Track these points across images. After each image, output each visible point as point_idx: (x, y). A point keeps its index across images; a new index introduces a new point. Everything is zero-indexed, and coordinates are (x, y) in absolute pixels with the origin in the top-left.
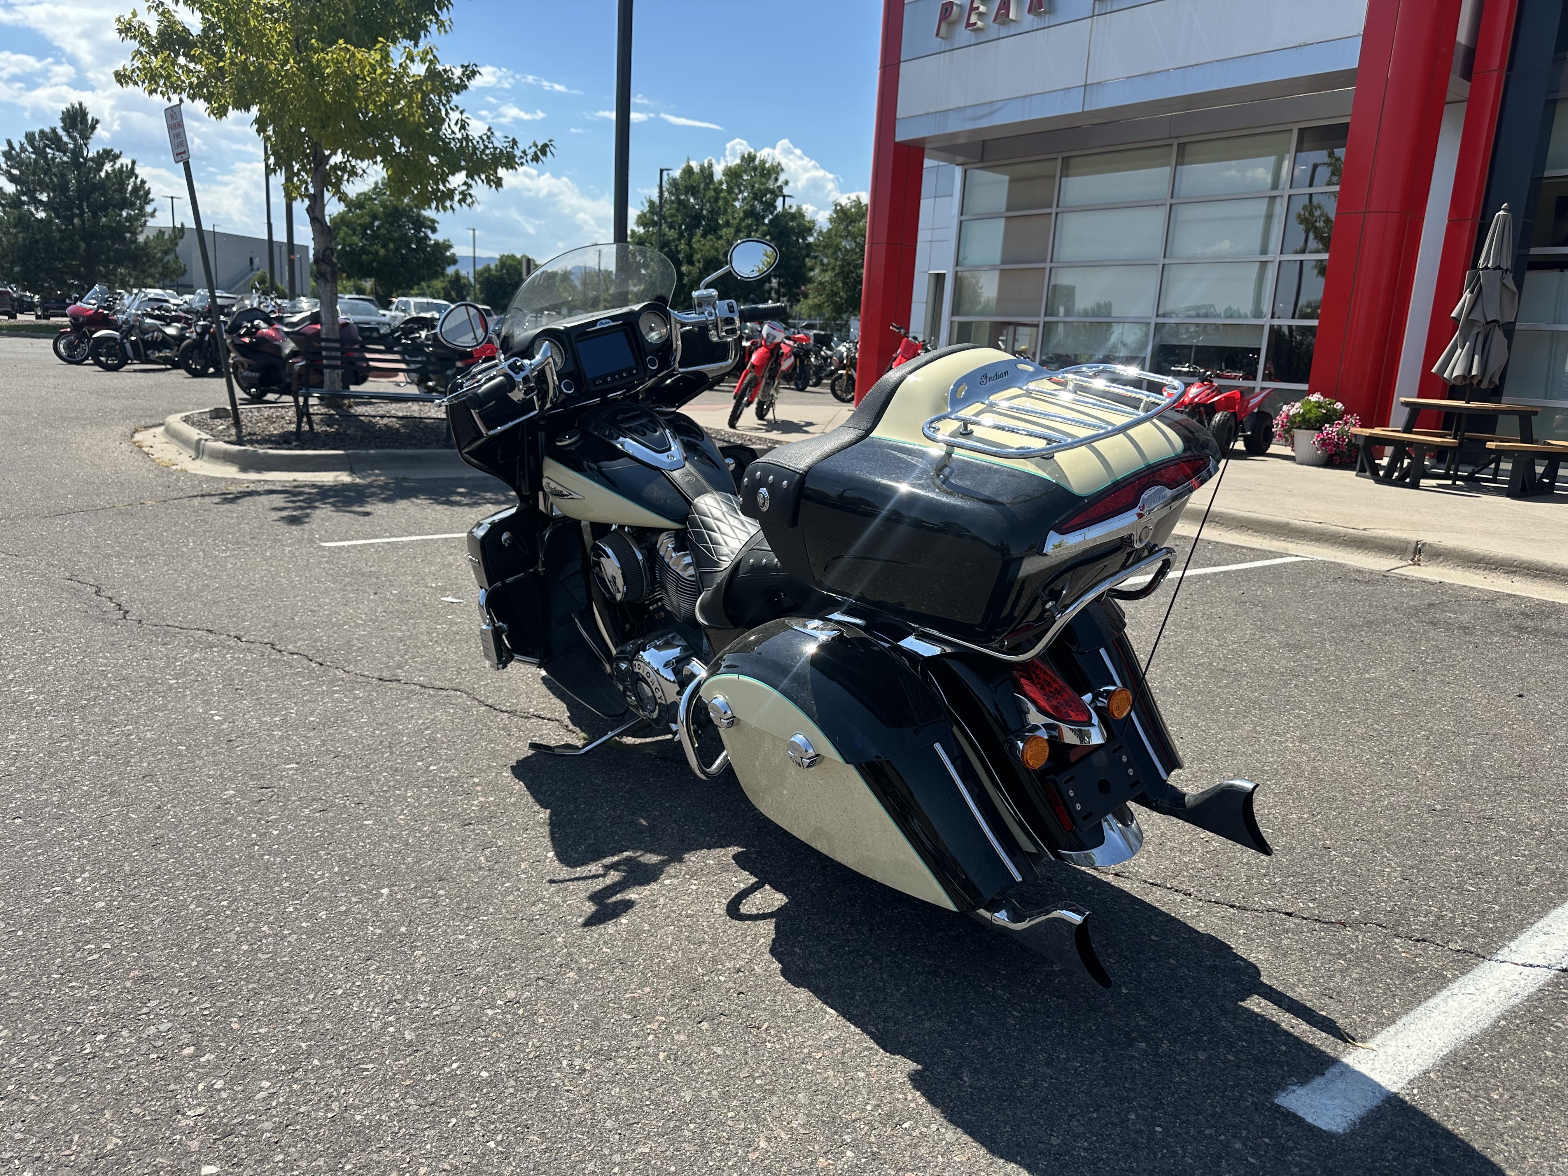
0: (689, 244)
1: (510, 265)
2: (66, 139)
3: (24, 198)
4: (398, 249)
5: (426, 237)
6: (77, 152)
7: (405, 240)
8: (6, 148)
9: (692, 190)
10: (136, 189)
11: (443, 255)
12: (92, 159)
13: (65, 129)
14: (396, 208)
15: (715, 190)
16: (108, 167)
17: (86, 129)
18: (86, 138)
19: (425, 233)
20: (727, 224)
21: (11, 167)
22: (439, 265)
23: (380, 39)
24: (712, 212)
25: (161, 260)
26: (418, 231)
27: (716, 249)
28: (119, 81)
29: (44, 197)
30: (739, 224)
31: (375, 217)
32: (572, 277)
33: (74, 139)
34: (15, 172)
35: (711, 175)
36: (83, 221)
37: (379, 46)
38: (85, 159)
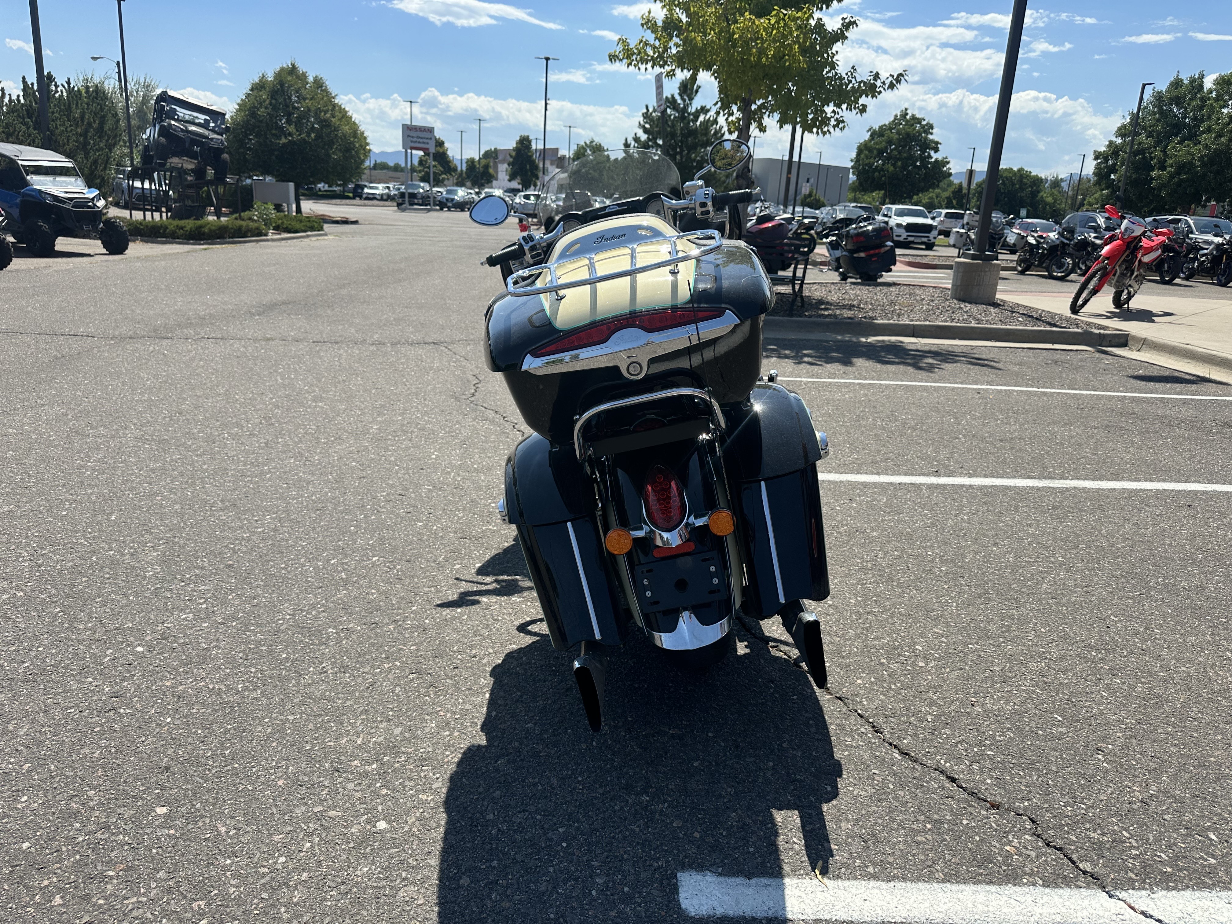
0: (1164, 151)
1: (1006, 177)
2: (679, 101)
3: (650, 143)
4: (904, 167)
5: (930, 157)
6: (685, 110)
7: (912, 159)
8: (645, 111)
9: (1178, 101)
10: (716, 133)
11: (940, 170)
12: (693, 114)
13: (680, 95)
14: (908, 134)
15: (1202, 99)
16: (701, 118)
17: (692, 93)
18: (691, 99)
19: (929, 154)
20: (1209, 130)
21: (646, 123)
22: (936, 179)
23: (776, 7)
24: (1195, 118)
25: (724, 182)
26: (923, 152)
27: (1192, 154)
28: (611, 60)
29: (660, 142)
30: (1222, 129)
31: (890, 142)
32: (1063, 184)
33: (684, 100)
34: (647, 126)
35: (1201, 86)
36: (682, 158)
37: (774, 13)
38: (689, 114)
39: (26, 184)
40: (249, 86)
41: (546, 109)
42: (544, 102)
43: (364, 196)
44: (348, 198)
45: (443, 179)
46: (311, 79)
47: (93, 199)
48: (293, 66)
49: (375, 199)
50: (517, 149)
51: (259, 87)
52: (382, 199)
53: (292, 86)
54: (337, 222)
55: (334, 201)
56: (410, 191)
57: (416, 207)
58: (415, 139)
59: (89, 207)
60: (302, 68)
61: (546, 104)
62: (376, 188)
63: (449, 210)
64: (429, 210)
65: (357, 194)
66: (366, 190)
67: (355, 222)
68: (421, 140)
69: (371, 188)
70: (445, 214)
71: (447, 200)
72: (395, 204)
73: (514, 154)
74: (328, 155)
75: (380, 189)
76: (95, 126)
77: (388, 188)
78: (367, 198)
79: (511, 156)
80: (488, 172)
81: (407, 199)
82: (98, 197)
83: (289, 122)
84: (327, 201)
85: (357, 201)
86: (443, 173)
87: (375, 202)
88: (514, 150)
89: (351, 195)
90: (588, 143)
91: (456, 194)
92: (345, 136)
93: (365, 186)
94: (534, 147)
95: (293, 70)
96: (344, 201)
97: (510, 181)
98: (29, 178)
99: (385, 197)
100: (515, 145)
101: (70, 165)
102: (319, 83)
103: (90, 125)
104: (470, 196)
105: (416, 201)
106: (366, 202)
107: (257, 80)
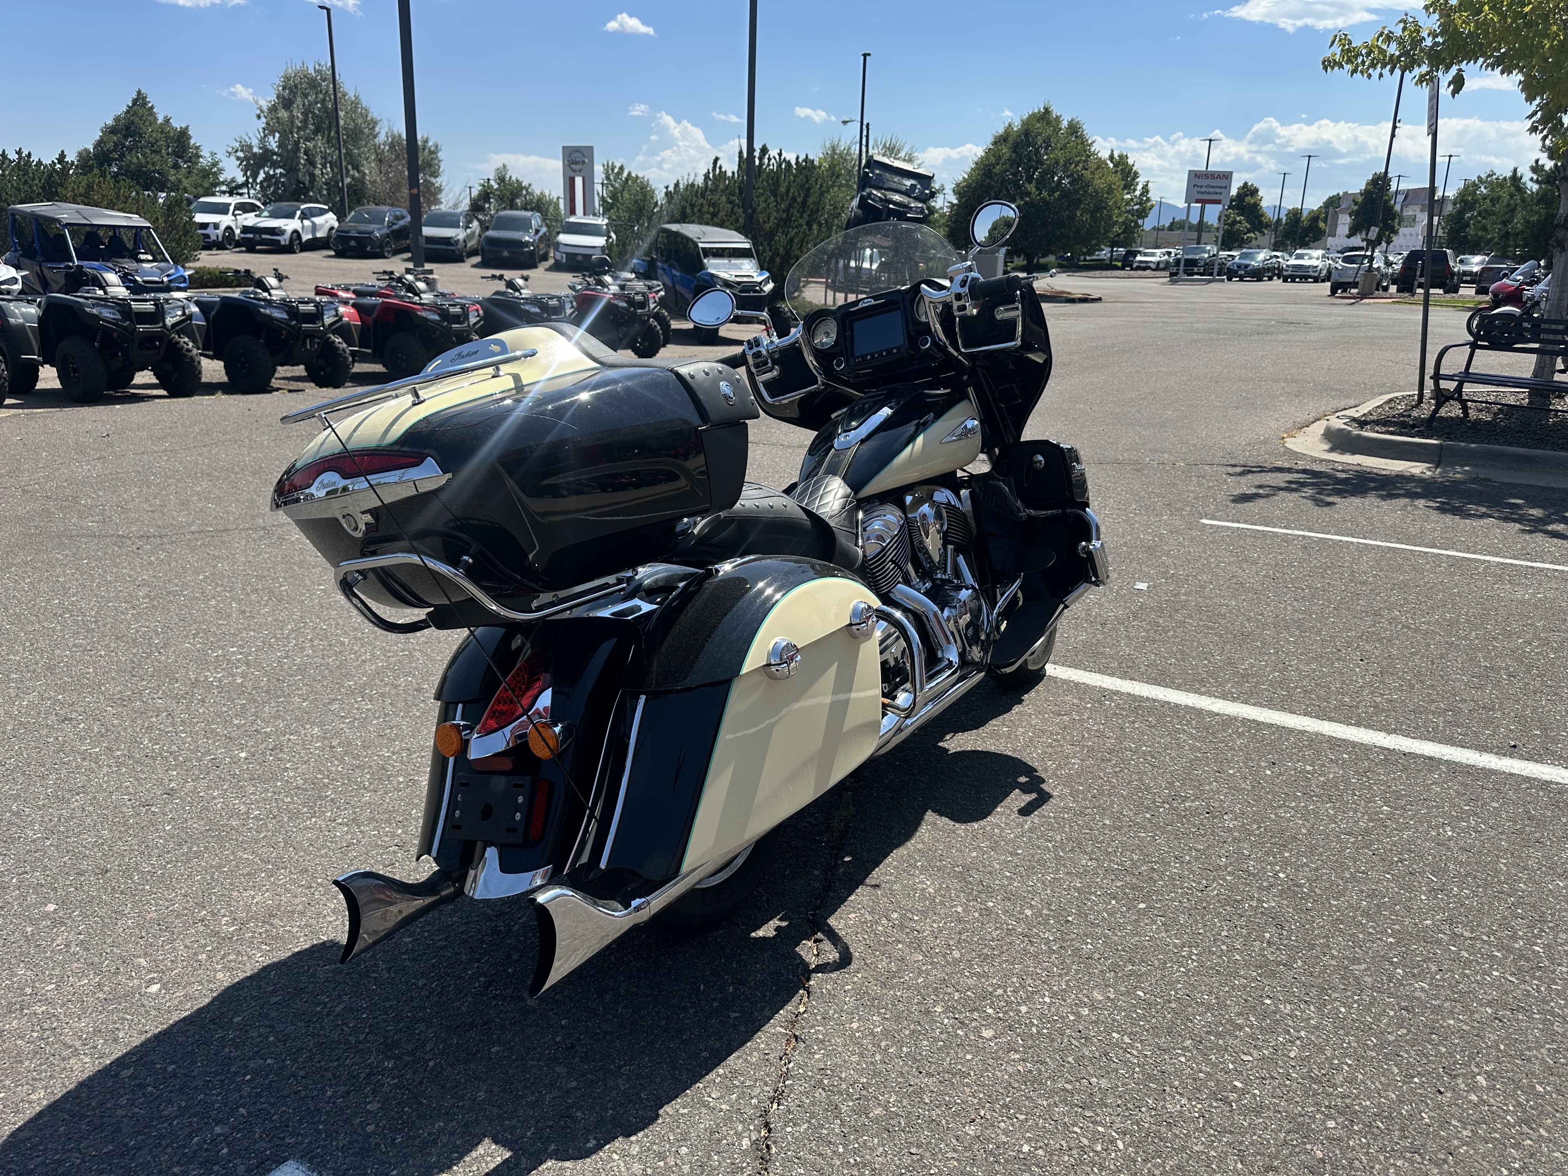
39: (702, 267)
40: (991, 139)
41: (1393, 136)
42: (1391, 125)
43: (1135, 265)
44: (1116, 268)
45: (1250, 240)
46: (1065, 124)
47: (761, 283)
48: (1046, 109)
49: (1148, 268)
50: (1366, 193)
51: (1001, 140)
52: (1157, 269)
53: (1040, 134)
54: (1072, 301)
55: (1092, 273)
56: (1191, 257)
57: (1196, 277)
58: (1203, 190)
59: (756, 291)
60: (1056, 111)
61: (1394, 127)
62: (1153, 255)
63: (1241, 280)
64: (1210, 281)
65: (1127, 263)
66: (1139, 258)
67: (1100, 299)
68: (1211, 190)
69: (1146, 255)
70: (1236, 286)
71: (1239, 267)
72: (1167, 274)
73: (1360, 199)
74: (1072, 217)
75: (1158, 256)
76: (799, 200)
77: (1169, 253)
78: (1138, 268)
79: (1356, 203)
80: (1317, 226)
81: (1182, 268)
82: (766, 281)
83: (1030, 179)
84: (1084, 274)
85: (1127, 272)
86: (1249, 231)
87: (1148, 273)
88: (1361, 194)
89: (1119, 264)
90: (1483, 176)
91: (1253, 259)
92: (1097, 192)
93: (1140, 252)
94: (1393, 188)
95: (1045, 117)
96: (1105, 273)
97: (1349, 237)
98: (705, 261)
99: (1161, 266)
100: (1363, 188)
101: (747, 246)
102: (1074, 129)
103: (794, 199)
104: (1274, 260)
105: (1196, 270)
106: (1140, 273)
107: (1001, 131)
